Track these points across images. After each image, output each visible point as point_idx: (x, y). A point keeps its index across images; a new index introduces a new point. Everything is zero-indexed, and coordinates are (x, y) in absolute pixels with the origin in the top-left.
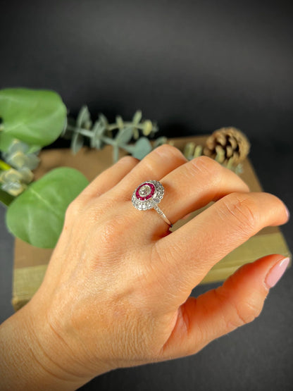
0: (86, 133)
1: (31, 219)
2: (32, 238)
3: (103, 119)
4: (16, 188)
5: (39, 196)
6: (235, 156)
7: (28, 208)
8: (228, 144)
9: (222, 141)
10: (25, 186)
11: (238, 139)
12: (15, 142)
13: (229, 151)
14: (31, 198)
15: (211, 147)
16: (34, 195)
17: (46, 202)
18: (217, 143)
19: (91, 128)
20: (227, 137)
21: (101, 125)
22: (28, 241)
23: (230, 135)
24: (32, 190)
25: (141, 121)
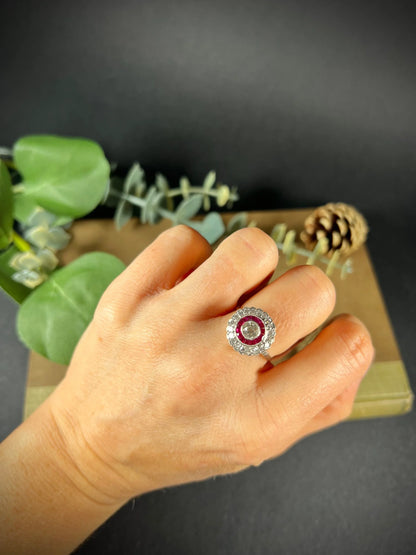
0: (136, 201)
1: (50, 323)
2: (50, 350)
3: (161, 181)
4: (32, 279)
5: (62, 292)
6: (345, 245)
7: (47, 308)
8: (335, 228)
9: (327, 224)
10: (45, 276)
11: (350, 220)
12: (38, 210)
13: (336, 239)
14: (52, 294)
15: (310, 231)
16: (56, 290)
17: (71, 301)
18: (319, 226)
19: (144, 195)
20: (335, 218)
21: (158, 190)
22: (45, 354)
23: (340, 215)
24: (54, 283)
25: (215, 187)
